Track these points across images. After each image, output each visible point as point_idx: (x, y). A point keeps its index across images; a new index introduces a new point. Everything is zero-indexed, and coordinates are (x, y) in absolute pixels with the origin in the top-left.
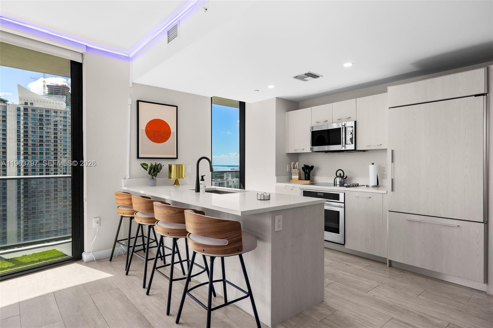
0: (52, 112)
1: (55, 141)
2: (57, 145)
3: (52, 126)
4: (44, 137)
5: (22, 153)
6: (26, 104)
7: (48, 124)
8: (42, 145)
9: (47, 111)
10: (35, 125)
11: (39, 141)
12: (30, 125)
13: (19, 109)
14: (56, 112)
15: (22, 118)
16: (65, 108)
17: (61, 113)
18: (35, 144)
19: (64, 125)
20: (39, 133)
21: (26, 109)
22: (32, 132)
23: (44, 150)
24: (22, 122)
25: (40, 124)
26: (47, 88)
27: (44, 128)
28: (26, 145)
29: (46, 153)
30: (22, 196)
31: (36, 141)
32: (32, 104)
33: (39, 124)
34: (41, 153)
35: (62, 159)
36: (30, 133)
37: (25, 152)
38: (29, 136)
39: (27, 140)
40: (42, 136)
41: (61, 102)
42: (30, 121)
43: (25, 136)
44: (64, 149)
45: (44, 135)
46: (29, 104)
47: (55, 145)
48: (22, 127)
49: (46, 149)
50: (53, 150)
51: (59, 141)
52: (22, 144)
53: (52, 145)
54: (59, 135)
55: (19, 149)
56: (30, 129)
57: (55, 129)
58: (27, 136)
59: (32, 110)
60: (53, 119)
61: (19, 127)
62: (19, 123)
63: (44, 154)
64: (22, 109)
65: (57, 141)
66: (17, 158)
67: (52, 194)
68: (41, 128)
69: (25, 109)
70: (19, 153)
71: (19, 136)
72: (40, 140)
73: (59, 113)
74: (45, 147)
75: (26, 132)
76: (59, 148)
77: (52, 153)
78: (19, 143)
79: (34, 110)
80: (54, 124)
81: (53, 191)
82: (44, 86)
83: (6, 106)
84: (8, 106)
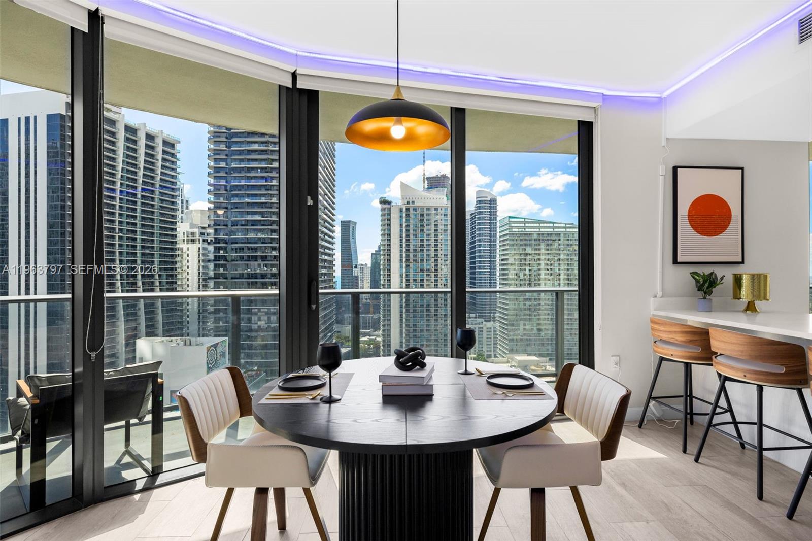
0: (433, 209)
1: (435, 245)
2: (437, 250)
3: (433, 228)
4: (425, 241)
5: (404, 260)
6: (408, 203)
7: (429, 225)
8: (423, 250)
9: (428, 209)
10: (416, 227)
11: (419, 245)
12: (411, 227)
13: (401, 210)
14: (436, 209)
15: (404, 220)
16: (446, 203)
17: (441, 209)
18: (416, 250)
19: (444, 225)
20: (419, 236)
21: (408, 209)
22: (414, 235)
23: (425, 256)
24: (404, 225)
25: (421, 225)
26: (426, 182)
27: (425, 231)
28: (408, 250)
29: (427, 260)
30: (404, 310)
31: (417, 246)
32: (413, 202)
33: (419, 226)
34: (422, 260)
35: (443, 267)
36: (411, 237)
37: (406, 259)
38: (410, 241)
39: (409, 245)
40: (423, 240)
41: (442, 197)
42: (412, 222)
43: (407, 240)
44: (444, 255)
45: (425, 238)
46: (411, 202)
47: (435, 250)
48: (404, 230)
49: (427, 255)
50: (434, 256)
51: (439, 246)
52: (404, 250)
53: (433, 250)
54: (440, 237)
55: (401, 256)
56: (411, 232)
57: (435, 230)
58: (409, 240)
59: (414, 209)
60: (433, 218)
61: (401, 231)
62: (401, 225)
63: (425, 261)
64: (404, 210)
65: (437, 245)
66: (399, 266)
67: (433, 311)
68: (422, 231)
69: (406, 209)
70: (401, 260)
71: (401, 241)
72: (421, 245)
73: (439, 209)
74: (425, 252)
75: (408, 236)
76: (440, 252)
77: (433, 260)
78: (401, 249)
79: (415, 210)
80: (435, 225)
81: (433, 306)
82: (424, 180)
83: (390, 208)
84: (392, 207)
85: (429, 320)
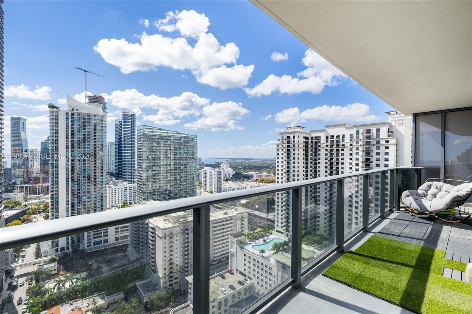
0: (93, 116)
1: (94, 138)
2: (96, 142)
3: (93, 128)
4: (86, 135)
5: (70, 147)
6: (73, 109)
7: (90, 126)
8: (85, 141)
9: (89, 115)
10: (79, 126)
11: (82, 138)
12: (76, 126)
13: (67, 114)
14: (95, 116)
15: (70, 121)
16: (102, 113)
17: (99, 117)
18: (80, 141)
19: (101, 126)
20: (82, 132)
21: (73, 114)
22: (78, 131)
23: (87, 145)
24: (70, 124)
25: (83, 125)
26: (87, 98)
27: (86, 129)
28: (73, 141)
29: (88, 148)
30: (70, 180)
31: (80, 138)
32: (77, 110)
33: (82, 125)
34: (84, 148)
35: (100, 152)
36: (76, 132)
37: (72, 147)
38: (75, 135)
39: (74, 137)
40: (85, 135)
41: (99, 109)
42: (76, 123)
43: (72, 134)
44: (101, 145)
45: (87, 133)
46: (75, 110)
47: (94, 142)
48: (70, 127)
49: (88, 144)
50: (93, 145)
51: (97, 139)
52: (70, 140)
53: (93, 141)
54: (98, 134)
55: (67, 144)
56: (76, 129)
57: (94, 129)
58: (74, 134)
59: (77, 115)
60: (93, 122)
61: (67, 128)
62: (67, 124)
63: (87, 148)
64: (70, 114)
65: (96, 138)
66: (66, 151)
67: (93, 179)
68: (84, 129)
69: (72, 114)
70: (67, 147)
71: (67, 134)
72: (83, 138)
73: (97, 116)
74: (87, 143)
75: (73, 131)
76: (98, 143)
77: (93, 148)
78: (67, 140)
79: (78, 115)
80: (94, 126)
81: (93, 176)
82: (86, 97)
83: (58, 111)
84: (59, 111)
85: (90, 186)
